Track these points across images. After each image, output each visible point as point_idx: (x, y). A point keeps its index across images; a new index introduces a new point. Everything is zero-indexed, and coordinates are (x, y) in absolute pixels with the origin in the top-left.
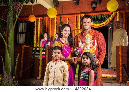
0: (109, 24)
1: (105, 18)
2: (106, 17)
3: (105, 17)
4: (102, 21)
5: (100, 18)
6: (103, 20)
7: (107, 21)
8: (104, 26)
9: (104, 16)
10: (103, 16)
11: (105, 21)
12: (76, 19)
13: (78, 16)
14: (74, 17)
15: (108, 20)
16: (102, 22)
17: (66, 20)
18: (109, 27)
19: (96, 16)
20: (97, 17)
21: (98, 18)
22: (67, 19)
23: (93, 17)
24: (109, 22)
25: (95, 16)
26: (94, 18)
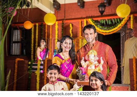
0: (121, 30)
1: (115, 24)
2: (118, 22)
3: (116, 22)
4: (113, 27)
5: (110, 23)
6: (114, 26)
7: (118, 26)
8: (115, 32)
9: (115, 20)
10: (113, 21)
11: (116, 26)
12: (82, 25)
13: (84, 21)
14: (79, 22)
15: (120, 25)
16: (112, 28)
18: (121, 33)
19: (104, 20)
20: (106, 22)
21: (108, 23)
22: (71, 25)
23: (101, 22)
24: (121, 27)
25: (103, 20)
26: (103, 23)
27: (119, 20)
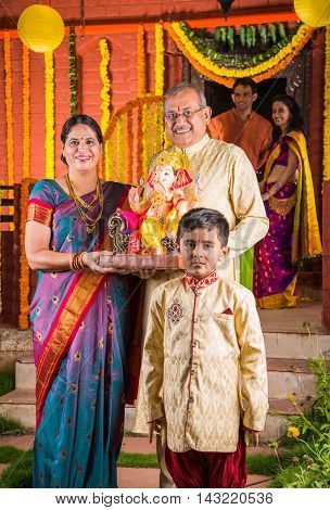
0: (289, 68)
1: (271, 44)
2: (279, 38)
3: (274, 38)
4: (261, 57)
5: (249, 42)
6: (263, 52)
7: (281, 54)
8: (267, 76)
9: (268, 31)
10: (263, 34)
11: (273, 55)
12: (145, 46)
13: (154, 33)
14: (134, 34)
15: (287, 50)
16: (259, 62)
17: (98, 47)
18: (289, 80)
19: (231, 31)
20: (237, 37)
21: (243, 41)
22: (103, 44)
23: (218, 36)
24: (289, 59)
25: (227, 31)
26: (224, 38)
27: (282, 32)
